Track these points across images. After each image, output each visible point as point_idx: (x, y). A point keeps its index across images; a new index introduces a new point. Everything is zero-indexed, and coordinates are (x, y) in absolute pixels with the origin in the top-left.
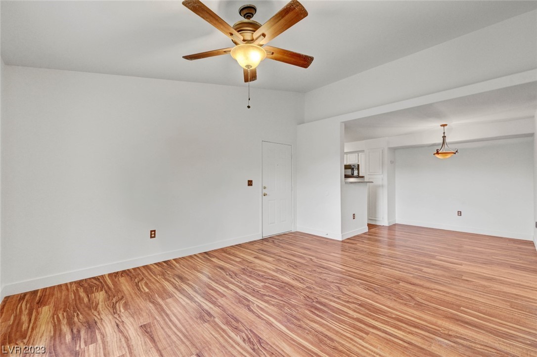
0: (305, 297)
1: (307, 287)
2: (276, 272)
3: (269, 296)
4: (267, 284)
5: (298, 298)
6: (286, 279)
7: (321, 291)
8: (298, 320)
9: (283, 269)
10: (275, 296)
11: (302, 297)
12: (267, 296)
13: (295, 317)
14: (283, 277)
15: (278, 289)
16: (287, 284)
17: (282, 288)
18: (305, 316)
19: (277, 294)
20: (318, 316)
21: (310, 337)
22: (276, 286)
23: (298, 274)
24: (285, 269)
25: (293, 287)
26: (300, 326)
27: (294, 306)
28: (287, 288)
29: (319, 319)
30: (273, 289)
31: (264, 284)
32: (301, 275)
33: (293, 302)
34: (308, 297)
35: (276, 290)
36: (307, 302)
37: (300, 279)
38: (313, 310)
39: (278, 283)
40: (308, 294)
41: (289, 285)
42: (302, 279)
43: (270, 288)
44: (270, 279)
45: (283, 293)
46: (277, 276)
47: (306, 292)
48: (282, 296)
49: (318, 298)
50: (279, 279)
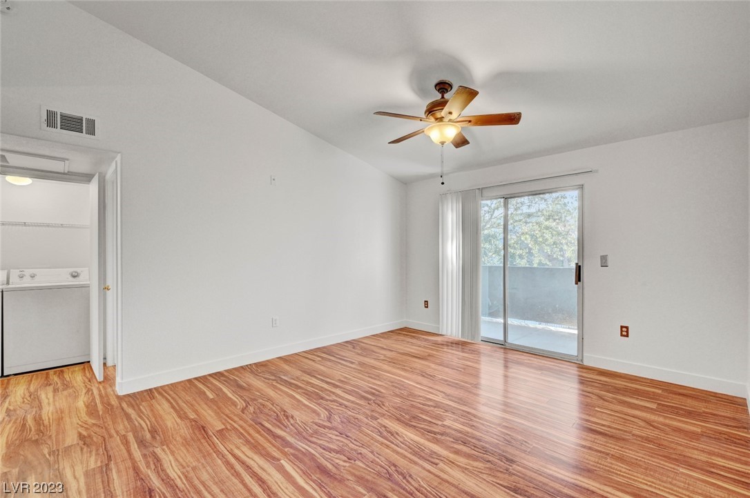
0: (383, 405)
1: (376, 419)
2: (433, 453)
3: (429, 406)
4: (440, 423)
5: (391, 404)
6: (409, 434)
7: (359, 413)
8: (393, 386)
9: (421, 462)
10: (421, 406)
11: (387, 404)
12: (432, 406)
13: (396, 387)
14: (417, 438)
15: (420, 415)
16: (407, 424)
17: (414, 418)
18: (386, 388)
19: (419, 408)
20: (374, 389)
21: (385, 377)
22: (425, 420)
23: (388, 447)
24: (416, 463)
25: (398, 419)
26: (392, 382)
27: (397, 396)
28: (407, 416)
29: (374, 387)
30: (426, 415)
31: (444, 423)
32: (382, 444)
33: (398, 400)
34: (379, 405)
35: (422, 413)
36: (381, 399)
37: (385, 433)
38: (377, 393)
39: (422, 426)
40: (378, 409)
41: (403, 422)
42: (381, 435)
43: (431, 417)
44: (438, 433)
45: (412, 409)
46: (428, 440)
47: (379, 411)
48: (412, 406)
49: (367, 404)
50: (423, 434)
